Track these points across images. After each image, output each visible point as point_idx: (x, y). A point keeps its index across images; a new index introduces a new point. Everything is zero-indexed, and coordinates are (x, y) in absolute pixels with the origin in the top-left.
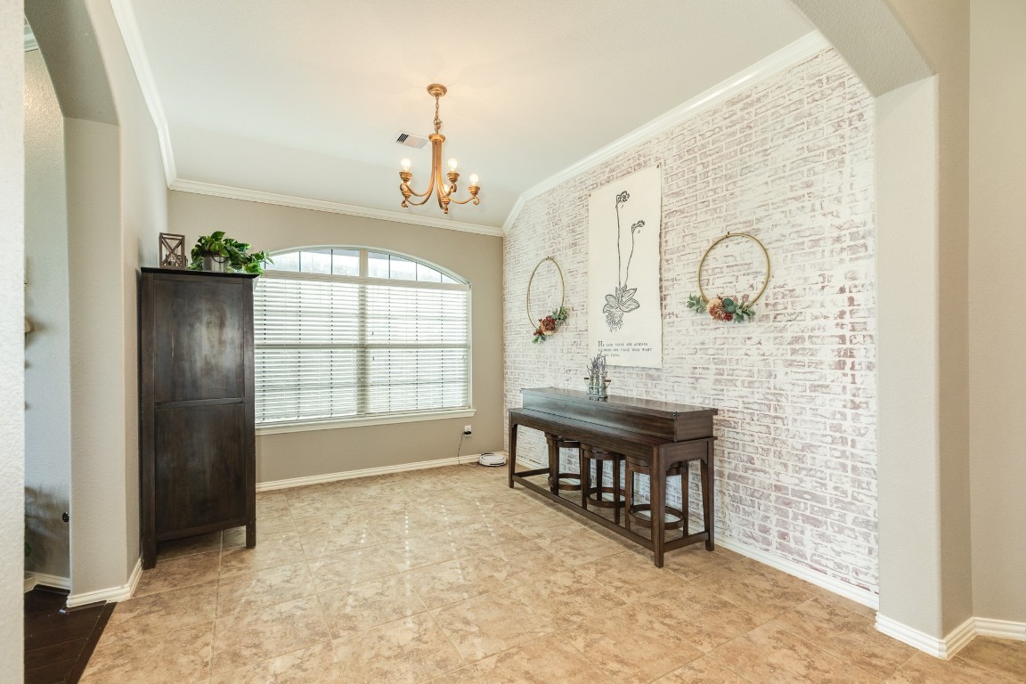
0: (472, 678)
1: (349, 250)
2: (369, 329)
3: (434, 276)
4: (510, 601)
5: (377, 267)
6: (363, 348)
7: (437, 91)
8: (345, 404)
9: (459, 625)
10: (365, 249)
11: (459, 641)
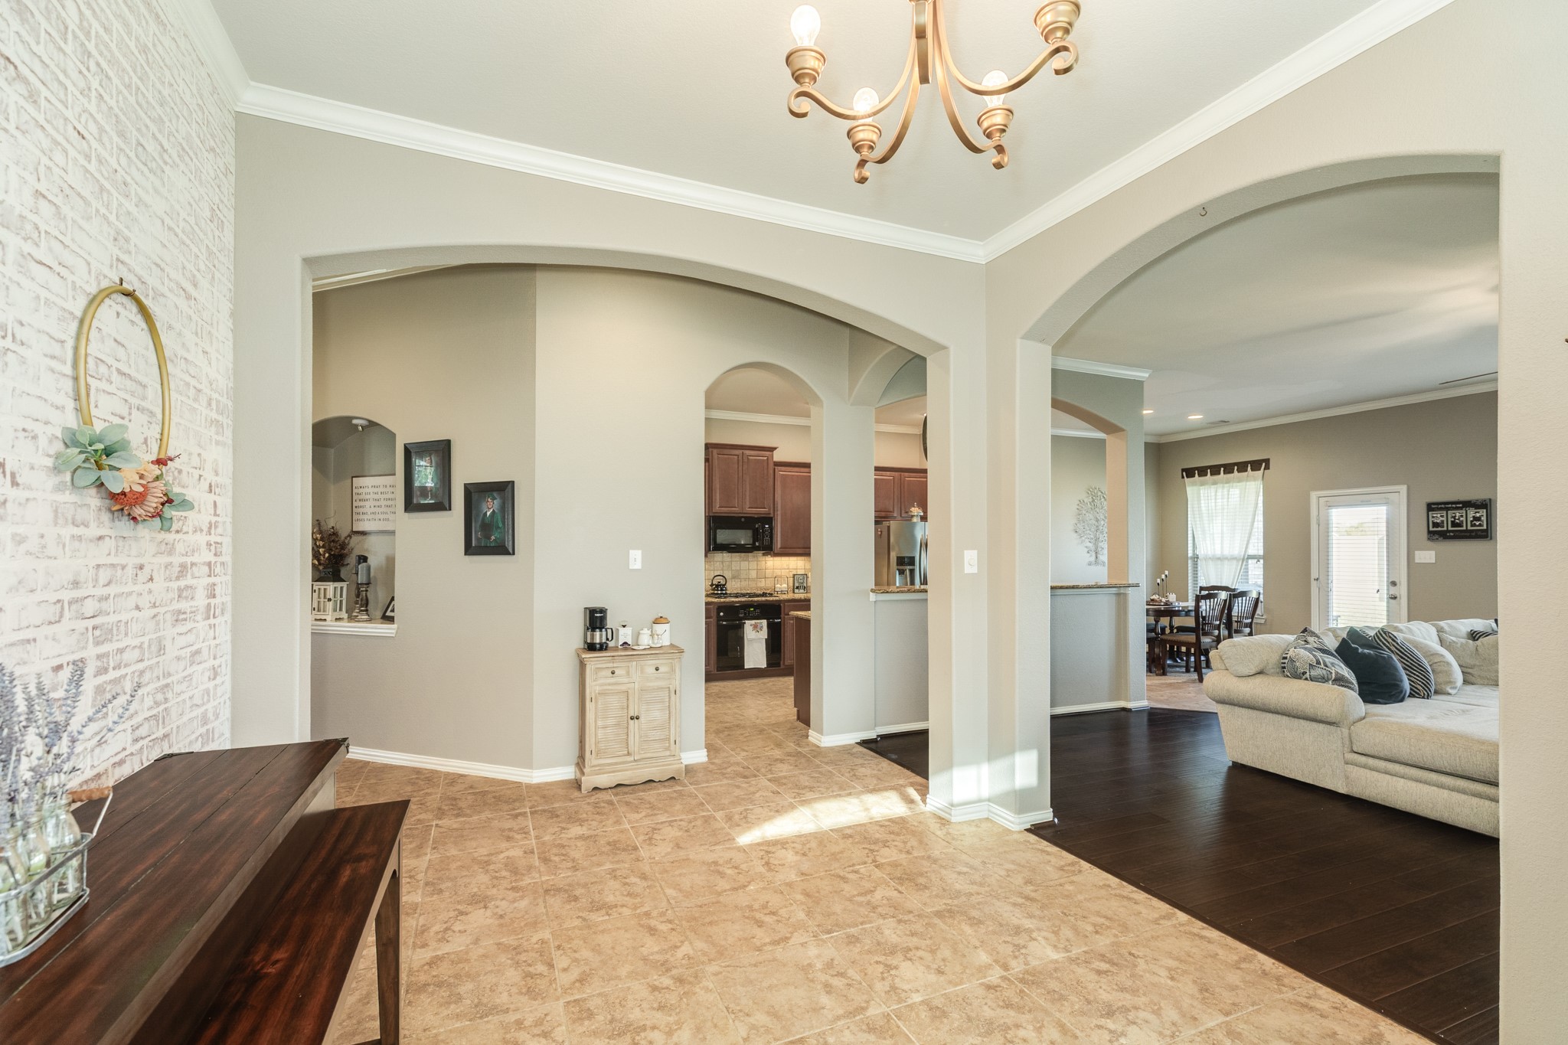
0: (819, 926)
4: (752, 1020)
9: (837, 982)
11: (836, 962)
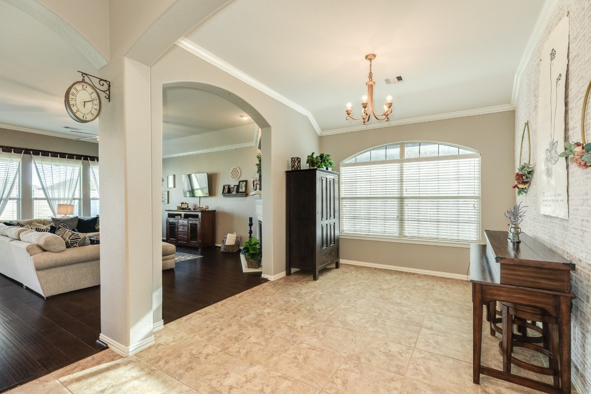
1: (393, 146)
2: (405, 188)
3: (453, 150)
5: (411, 151)
6: (401, 199)
7: (370, 58)
8: (392, 229)
10: (403, 143)
